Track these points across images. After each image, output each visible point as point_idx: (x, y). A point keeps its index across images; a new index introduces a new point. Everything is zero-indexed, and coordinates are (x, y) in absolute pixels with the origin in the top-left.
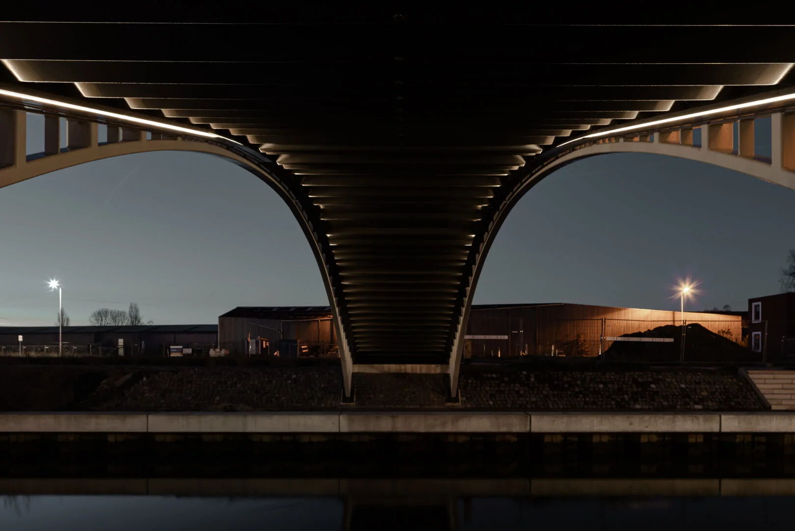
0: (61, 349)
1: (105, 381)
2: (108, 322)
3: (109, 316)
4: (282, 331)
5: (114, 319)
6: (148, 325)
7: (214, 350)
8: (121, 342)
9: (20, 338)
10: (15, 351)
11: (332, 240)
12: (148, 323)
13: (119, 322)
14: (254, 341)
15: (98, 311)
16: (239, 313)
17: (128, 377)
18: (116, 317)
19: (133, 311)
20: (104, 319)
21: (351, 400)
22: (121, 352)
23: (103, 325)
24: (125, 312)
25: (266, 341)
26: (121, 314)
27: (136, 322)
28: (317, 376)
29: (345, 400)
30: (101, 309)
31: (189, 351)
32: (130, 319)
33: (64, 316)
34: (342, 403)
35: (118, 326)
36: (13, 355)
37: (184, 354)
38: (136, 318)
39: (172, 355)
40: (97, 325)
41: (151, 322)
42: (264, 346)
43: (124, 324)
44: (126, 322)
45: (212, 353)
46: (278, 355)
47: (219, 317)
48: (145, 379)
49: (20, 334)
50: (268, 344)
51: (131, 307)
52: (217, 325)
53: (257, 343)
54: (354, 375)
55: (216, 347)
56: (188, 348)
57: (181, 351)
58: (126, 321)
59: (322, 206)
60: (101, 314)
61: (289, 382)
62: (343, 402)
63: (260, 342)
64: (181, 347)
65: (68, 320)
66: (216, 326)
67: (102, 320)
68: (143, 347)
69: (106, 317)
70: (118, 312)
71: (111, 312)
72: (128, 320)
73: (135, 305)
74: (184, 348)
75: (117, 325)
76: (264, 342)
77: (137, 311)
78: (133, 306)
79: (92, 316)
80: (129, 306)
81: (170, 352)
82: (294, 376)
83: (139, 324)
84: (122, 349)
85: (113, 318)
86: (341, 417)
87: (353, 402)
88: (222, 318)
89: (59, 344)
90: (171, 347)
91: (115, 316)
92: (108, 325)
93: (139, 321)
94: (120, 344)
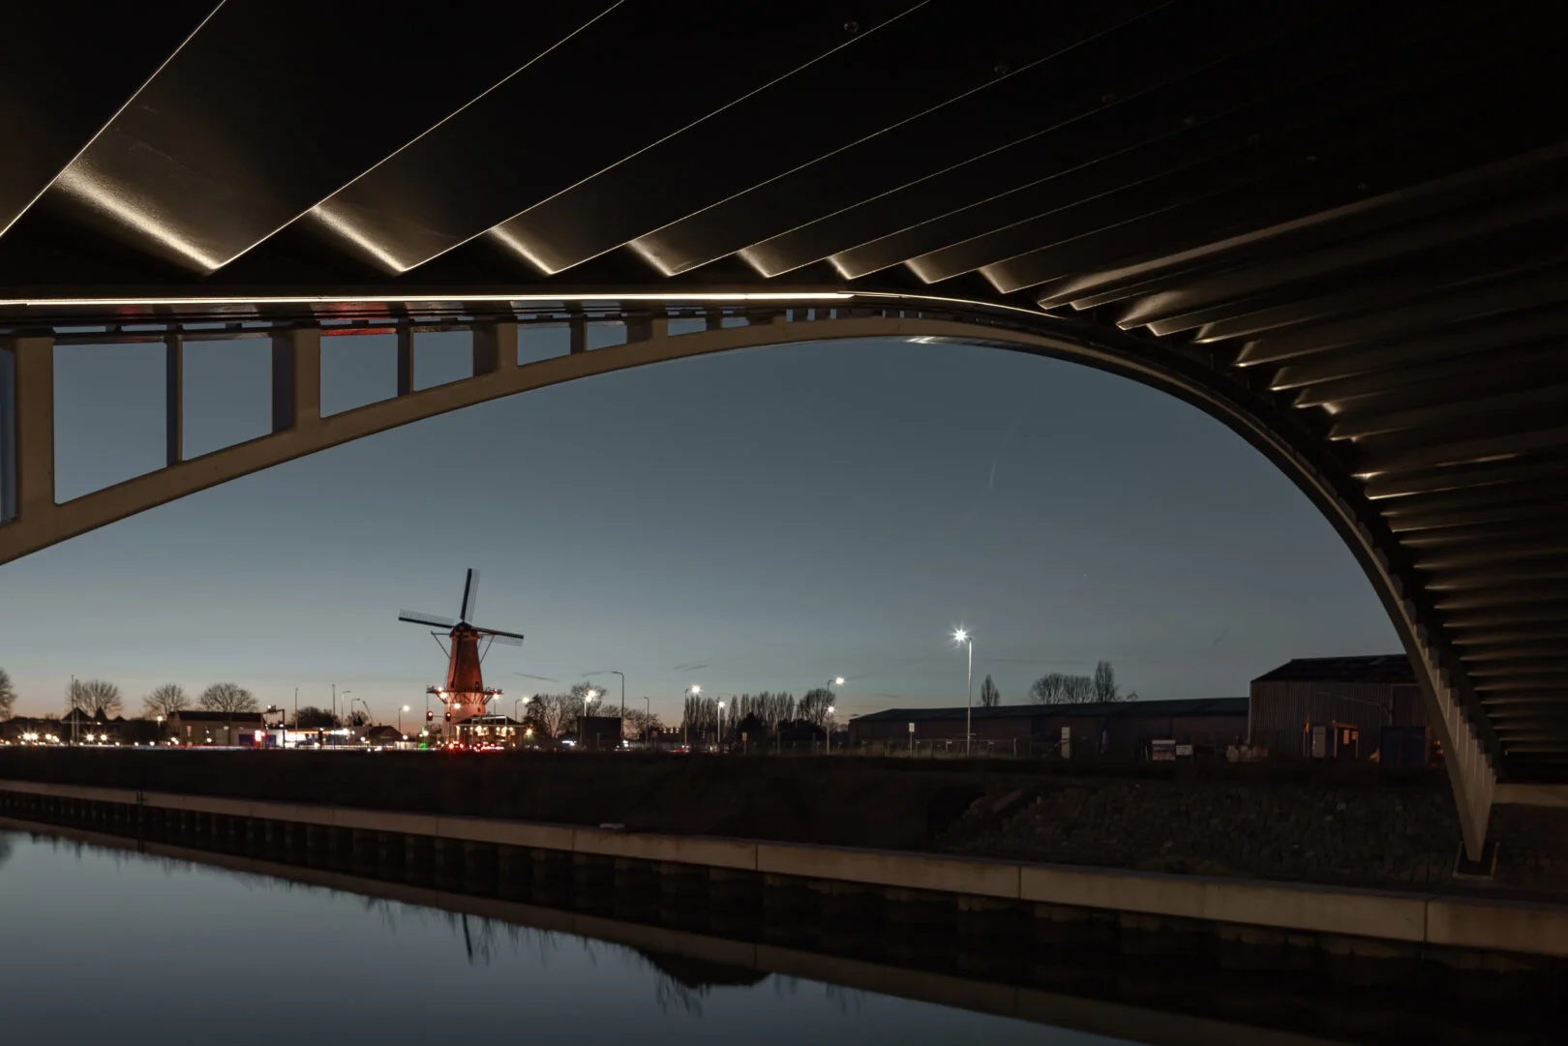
0: (968, 745)
1: (976, 802)
2: (1060, 697)
3: (1062, 688)
4: (1391, 707)
5: (1070, 692)
6: (1129, 700)
7: (1237, 748)
8: (1066, 732)
9: (912, 727)
10: (905, 747)
11: (1375, 485)
12: (1129, 697)
13: (1077, 697)
14: (1323, 729)
15: (1043, 677)
16: (1297, 671)
17: (1014, 796)
18: (1073, 689)
19: (1101, 677)
20: (1053, 694)
21: (1483, 867)
22: (1066, 750)
23: (1052, 702)
24: (1088, 679)
25: (1351, 730)
26: (1082, 682)
27: (1108, 696)
28: (1399, 808)
29: (1466, 866)
30: (1049, 674)
31: (1186, 750)
32: (1097, 693)
33: (991, 691)
34: (1455, 875)
35: (1076, 704)
36: (901, 754)
37: (1178, 757)
38: (1107, 689)
39: (1155, 758)
40: (1042, 703)
41: (1134, 695)
42: (1346, 741)
43: (1087, 701)
44: (1091, 697)
45: (1232, 753)
46: (1378, 760)
47: (1252, 682)
48: (1039, 800)
49: (912, 721)
50: (1355, 737)
51: (1100, 670)
52: (1247, 699)
53: (1329, 734)
54: (1497, 810)
55: (1239, 743)
56: (1184, 744)
57: (1172, 749)
58: (1091, 695)
59: (1332, 409)
60: (1049, 684)
61: (1329, 818)
62: (1460, 871)
63: (1336, 732)
64: (1172, 742)
65: (997, 696)
66: (1244, 700)
67: (1050, 695)
68: (1103, 742)
69: (1057, 689)
70: (1077, 679)
71: (1066, 679)
72: (1094, 693)
73: (1107, 665)
74: (1178, 743)
75: (1074, 702)
76: (1346, 732)
77: (1109, 676)
78: (1104, 668)
79: (1034, 688)
80: (1096, 667)
81: (1150, 752)
82: (1342, 806)
83: (1113, 700)
84: (1068, 745)
85: (1068, 692)
86: (1431, 907)
87: (1488, 873)
88: (1258, 684)
89: (966, 738)
90: (1155, 742)
91: (1073, 685)
92: (1060, 703)
93: (1112, 696)
94: (1063, 737)
